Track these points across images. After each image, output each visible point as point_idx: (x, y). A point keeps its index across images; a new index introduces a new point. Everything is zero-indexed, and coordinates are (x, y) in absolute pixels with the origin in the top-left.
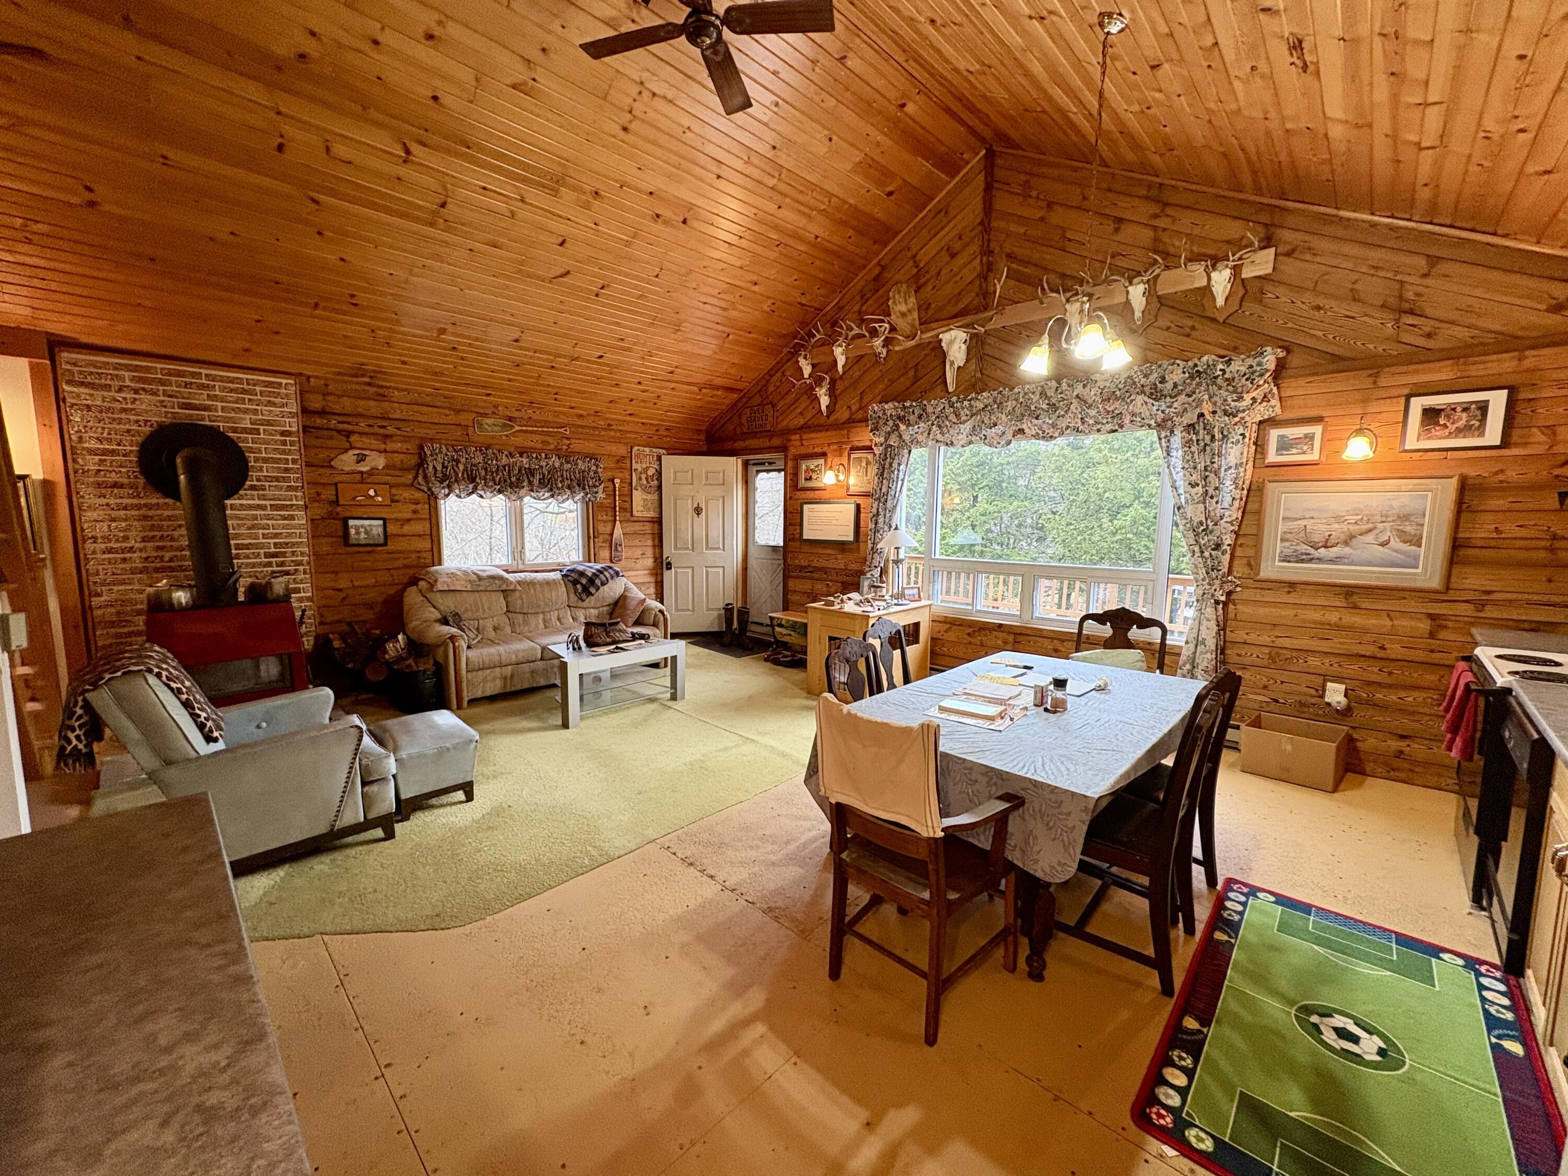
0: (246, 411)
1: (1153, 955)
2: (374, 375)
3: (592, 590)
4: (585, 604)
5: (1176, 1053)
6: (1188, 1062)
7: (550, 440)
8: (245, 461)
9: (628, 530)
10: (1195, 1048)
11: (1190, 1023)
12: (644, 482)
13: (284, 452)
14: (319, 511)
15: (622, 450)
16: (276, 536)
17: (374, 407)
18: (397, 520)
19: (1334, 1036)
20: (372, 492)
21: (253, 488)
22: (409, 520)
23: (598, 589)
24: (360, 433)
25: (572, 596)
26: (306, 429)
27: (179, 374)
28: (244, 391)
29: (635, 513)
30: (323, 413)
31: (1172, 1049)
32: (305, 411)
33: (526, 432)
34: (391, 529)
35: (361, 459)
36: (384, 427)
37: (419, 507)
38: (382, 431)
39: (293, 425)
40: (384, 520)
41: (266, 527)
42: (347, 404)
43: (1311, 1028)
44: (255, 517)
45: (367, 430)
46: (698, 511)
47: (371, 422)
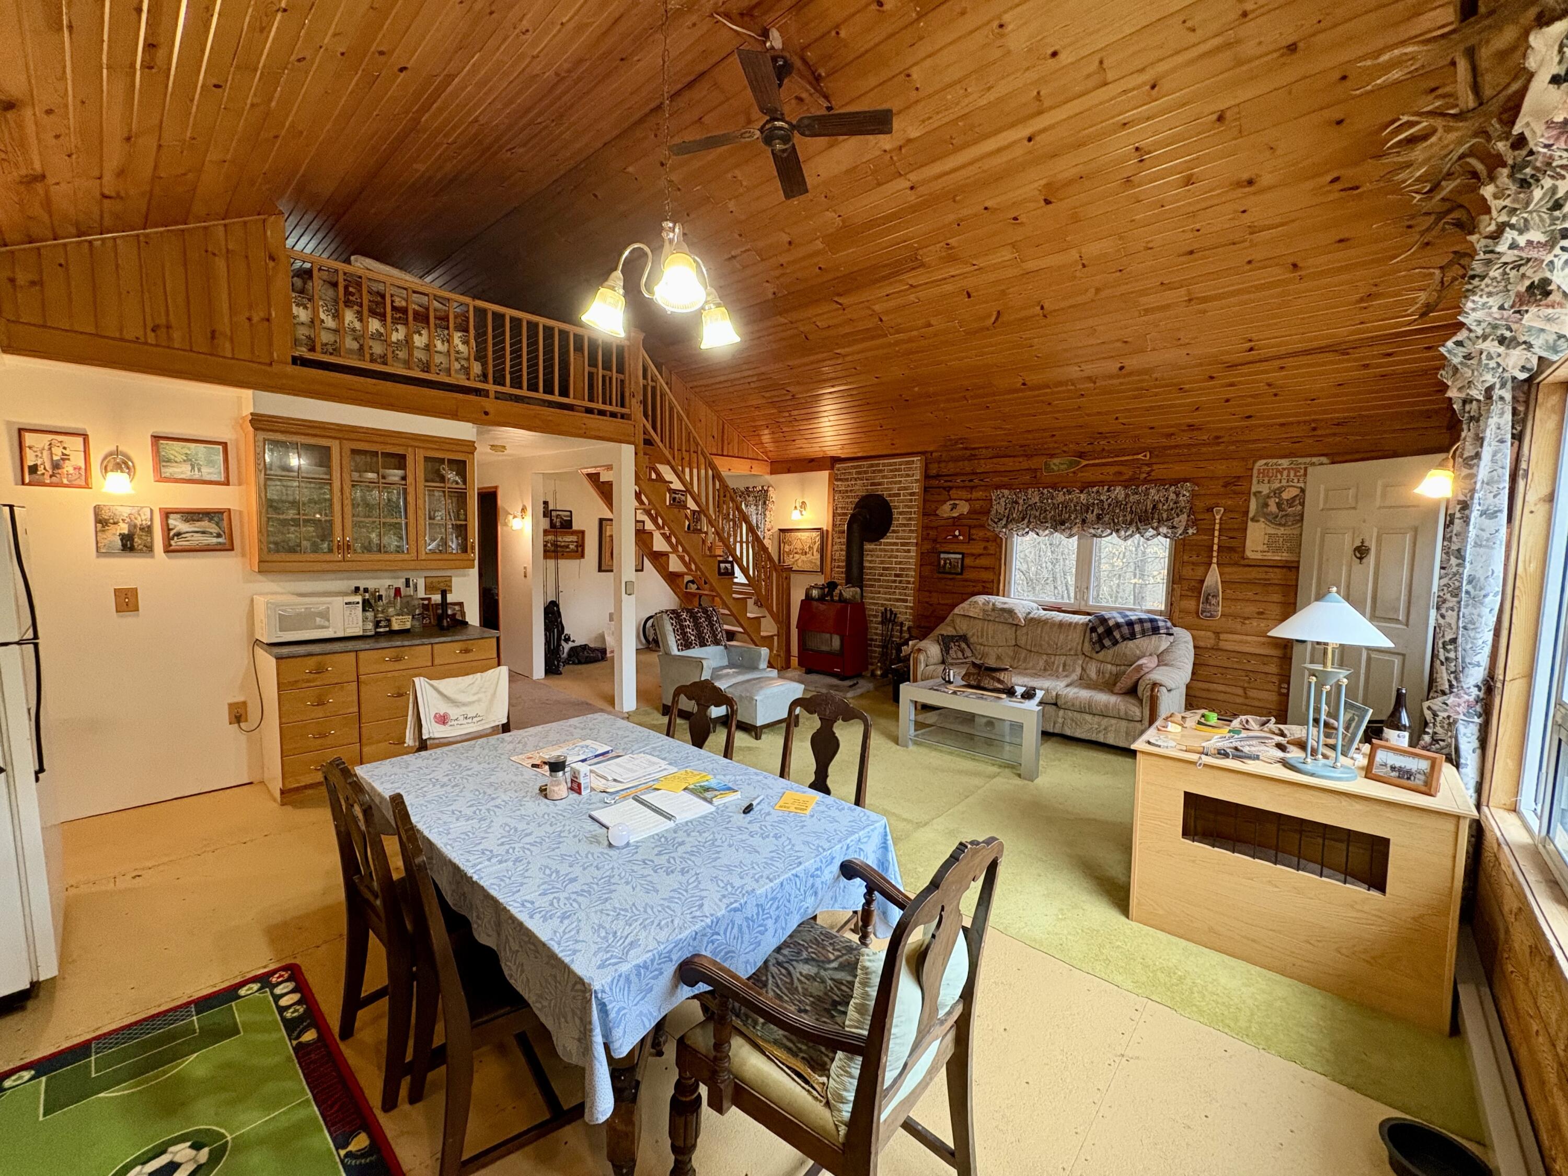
0: (895, 483)
2: (962, 440)
3: (1107, 642)
4: (1101, 655)
5: (301, 1010)
7: (1122, 469)
8: (891, 514)
9: (1227, 578)
12: (1273, 508)
13: (910, 507)
14: (927, 546)
15: (1236, 468)
16: (900, 563)
17: (967, 466)
18: (973, 555)
20: (957, 533)
21: (894, 532)
22: (980, 555)
23: (1115, 643)
24: (957, 488)
25: (1087, 644)
26: (926, 489)
27: (872, 466)
28: (896, 470)
29: (1249, 554)
30: (937, 476)
32: (927, 477)
33: (1093, 465)
34: (968, 561)
35: (954, 507)
36: (971, 481)
37: (988, 544)
38: (972, 484)
39: (916, 487)
40: (963, 554)
41: (896, 557)
42: (951, 468)
44: (892, 551)
45: (962, 484)
46: (1361, 552)
47: (964, 478)
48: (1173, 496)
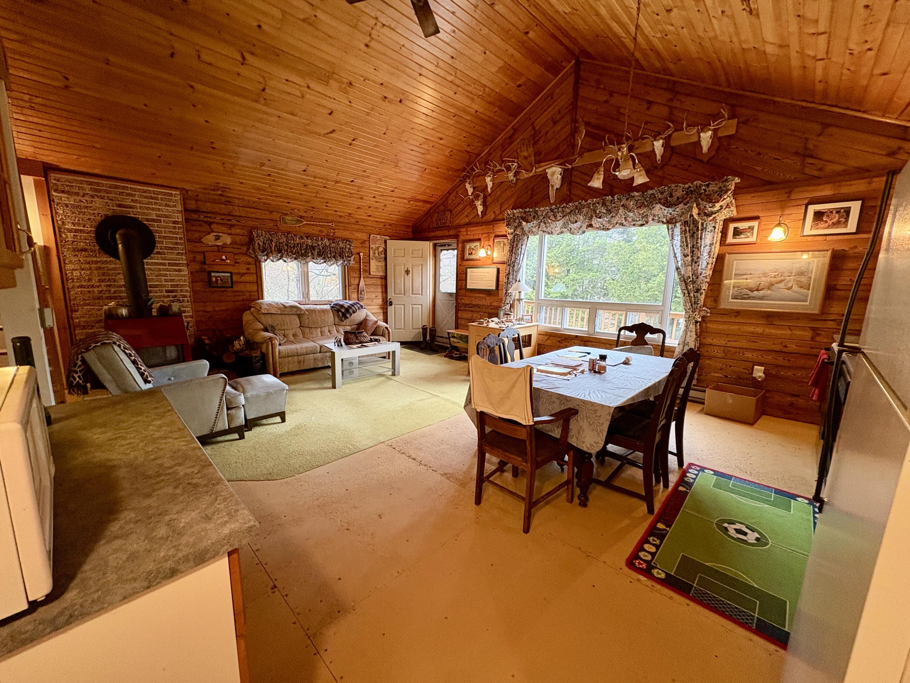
0: (153, 209)
1: (644, 494)
2: (224, 189)
3: (348, 315)
4: (344, 323)
5: (652, 538)
6: (658, 542)
7: (323, 229)
8: (154, 237)
9: (367, 283)
10: (662, 536)
11: (660, 526)
12: (377, 255)
13: (174, 233)
14: (196, 267)
15: (365, 237)
16: (172, 280)
17: (224, 209)
18: (239, 274)
19: (734, 532)
20: (224, 257)
21: (158, 253)
22: (244, 274)
23: (351, 315)
24: (218, 224)
25: (337, 319)
26: (187, 220)
27: (117, 187)
28: (152, 198)
29: (371, 273)
30: (196, 211)
31: (650, 536)
32: (186, 210)
33: (310, 225)
34: (235, 278)
35: (218, 238)
36: (230, 220)
37: (250, 266)
38: (230, 222)
39: (179, 218)
40: (231, 273)
41: (165, 275)
42: (209, 206)
43: (723, 529)
44: (160, 270)
45: (221, 221)
46: (407, 272)
47: (223, 217)
48: (348, 246)
